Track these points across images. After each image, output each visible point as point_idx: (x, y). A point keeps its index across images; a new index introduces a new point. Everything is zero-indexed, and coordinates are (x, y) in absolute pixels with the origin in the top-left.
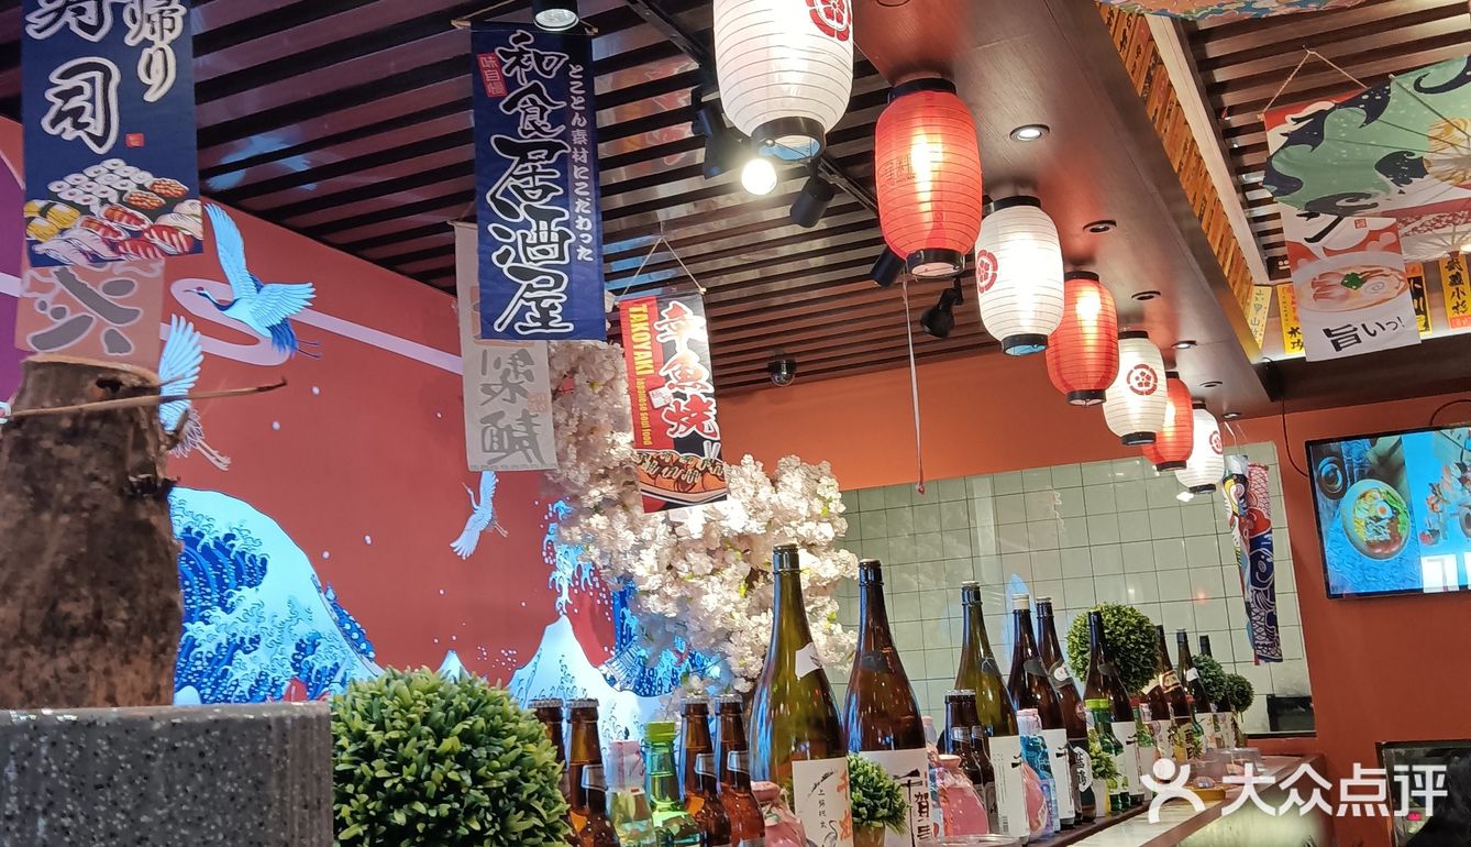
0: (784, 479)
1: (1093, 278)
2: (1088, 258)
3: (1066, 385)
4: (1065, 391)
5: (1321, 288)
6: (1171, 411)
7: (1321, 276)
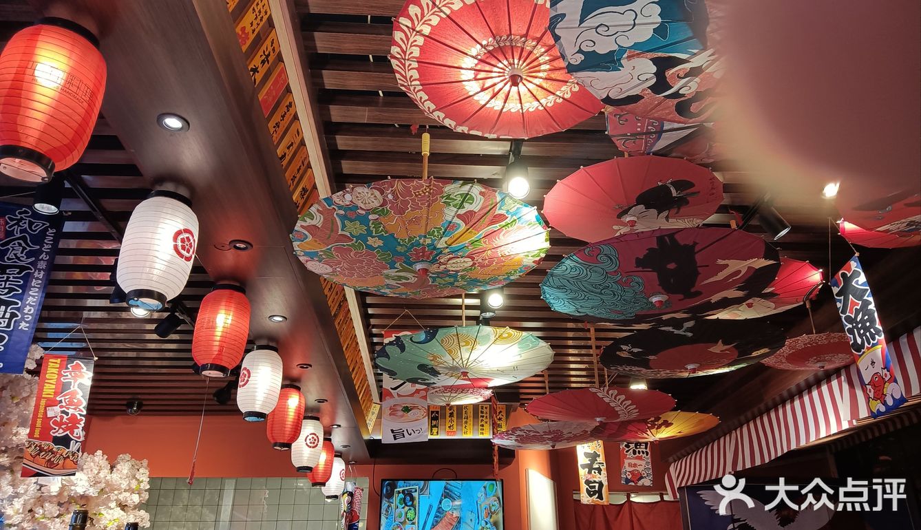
0: (119, 467)
1: (298, 389)
2: (298, 380)
3: (273, 439)
4: (272, 442)
5: (393, 411)
6: (323, 457)
7: (394, 405)
